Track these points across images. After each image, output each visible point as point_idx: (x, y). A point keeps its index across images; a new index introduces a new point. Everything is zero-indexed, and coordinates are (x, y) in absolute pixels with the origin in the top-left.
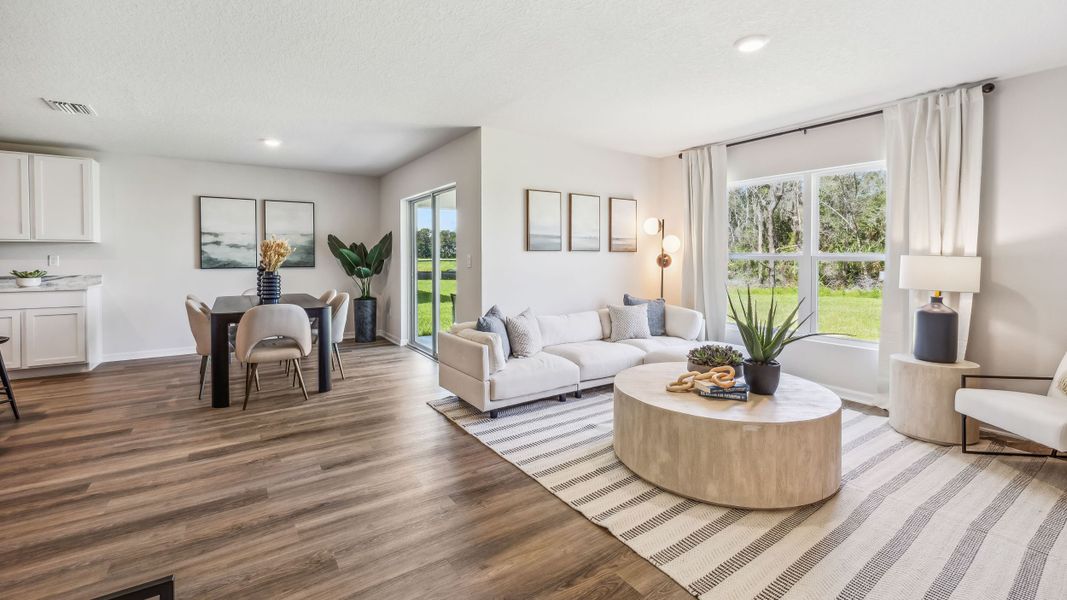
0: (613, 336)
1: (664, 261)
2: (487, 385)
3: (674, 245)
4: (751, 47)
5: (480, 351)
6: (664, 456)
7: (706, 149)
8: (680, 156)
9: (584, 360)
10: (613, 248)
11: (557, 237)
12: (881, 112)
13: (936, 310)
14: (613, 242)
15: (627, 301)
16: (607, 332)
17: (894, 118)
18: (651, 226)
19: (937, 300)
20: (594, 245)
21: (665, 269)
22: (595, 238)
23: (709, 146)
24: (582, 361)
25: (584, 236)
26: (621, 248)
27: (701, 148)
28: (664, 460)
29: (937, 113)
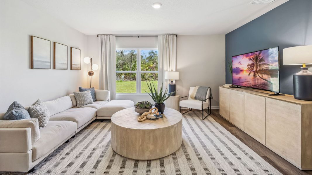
0: (78, 105)
1: (91, 74)
2: (30, 152)
3: (96, 68)
4: (157, 7)
5: (25, 132)
6: (151, 147)
7: (108, 35)
8: (98, 36)
9: (78, 119)
10: (73, 68)
11: (48, 62)
12: (157, 36)
13: (172, 84)
14: (73, 66)
15: (81, 90)
16: (75, 104)
17: (160, 38)
18: (87, 60)
19: (172, 82)
20: (65, 67)
21: (92, 76)
22: (65, 64)
23: (109, 35)
24: (77, 119)
25: (61, 62)
26: (75, 68)
27: (107, 35)
28: (151, 149)
29: (168, 39)
